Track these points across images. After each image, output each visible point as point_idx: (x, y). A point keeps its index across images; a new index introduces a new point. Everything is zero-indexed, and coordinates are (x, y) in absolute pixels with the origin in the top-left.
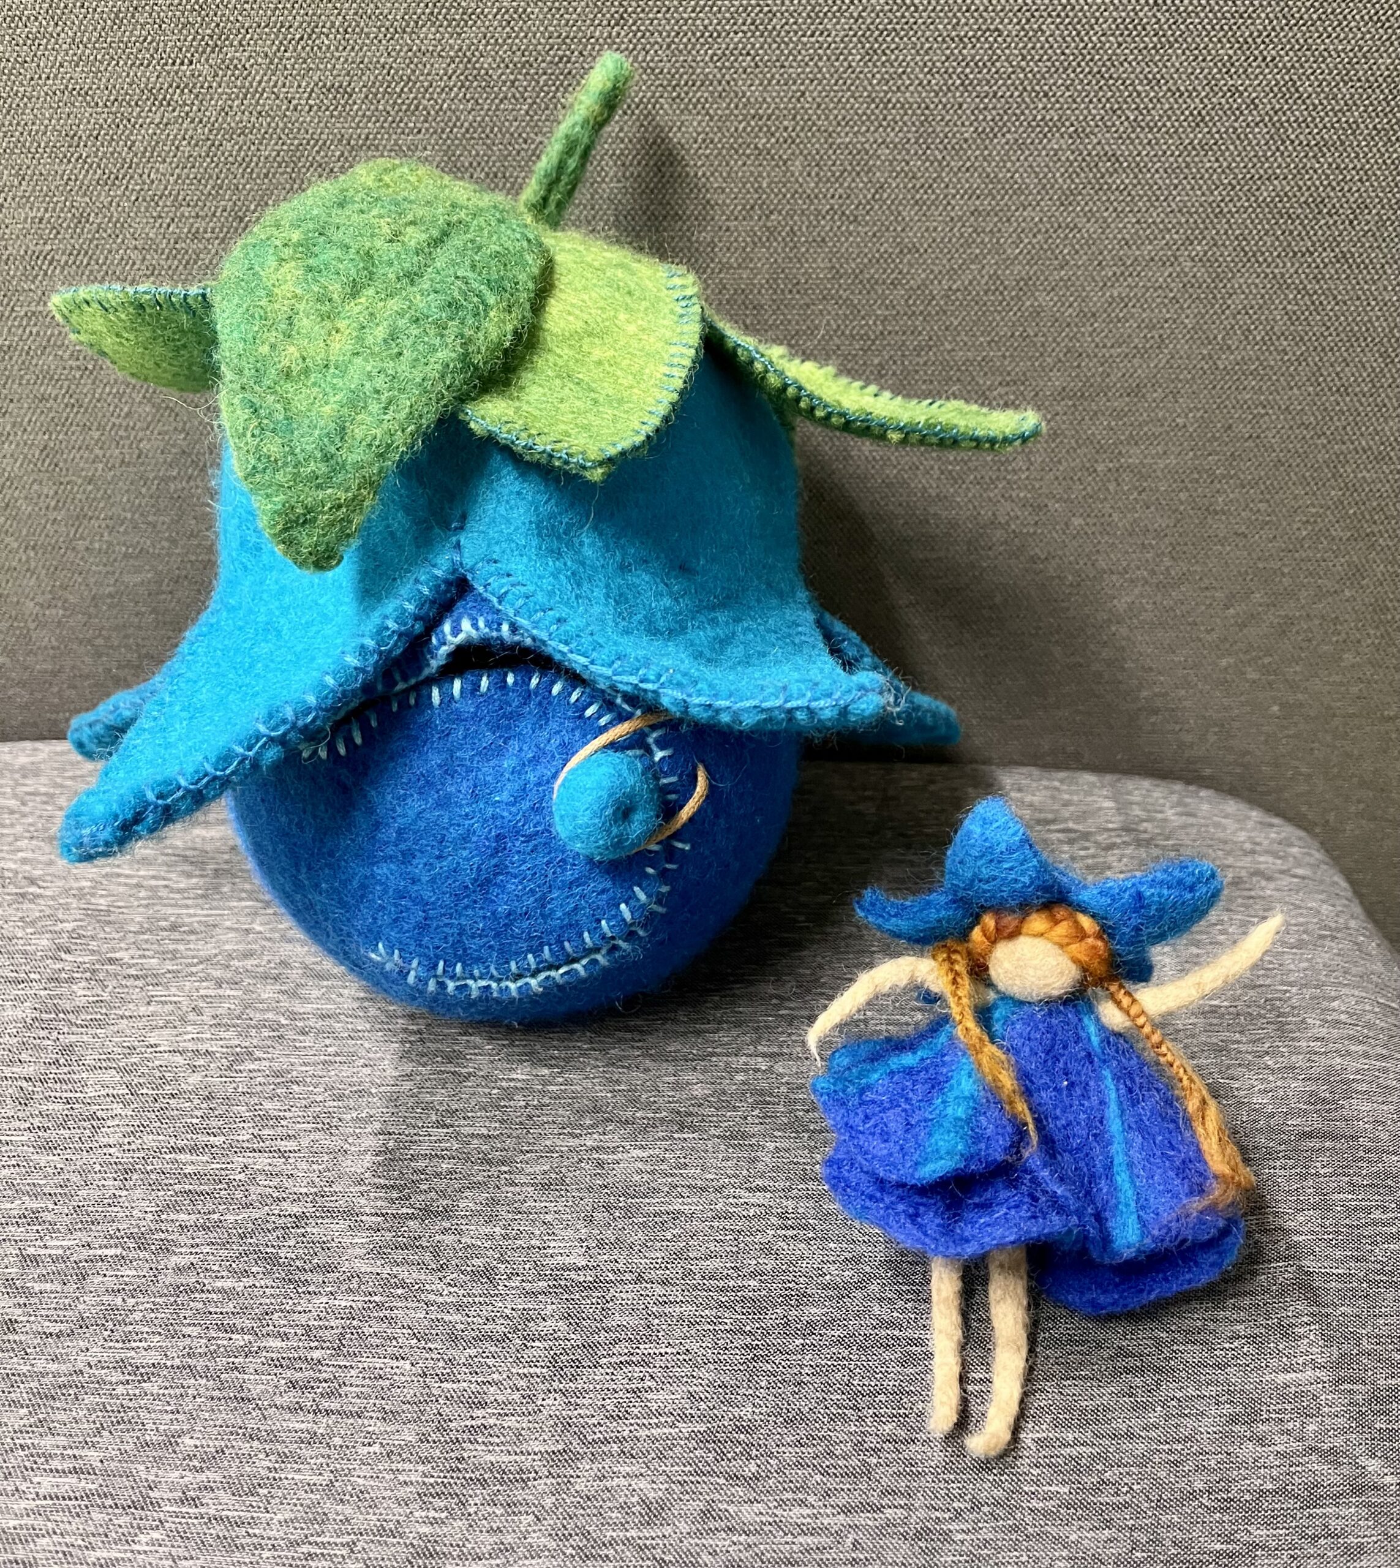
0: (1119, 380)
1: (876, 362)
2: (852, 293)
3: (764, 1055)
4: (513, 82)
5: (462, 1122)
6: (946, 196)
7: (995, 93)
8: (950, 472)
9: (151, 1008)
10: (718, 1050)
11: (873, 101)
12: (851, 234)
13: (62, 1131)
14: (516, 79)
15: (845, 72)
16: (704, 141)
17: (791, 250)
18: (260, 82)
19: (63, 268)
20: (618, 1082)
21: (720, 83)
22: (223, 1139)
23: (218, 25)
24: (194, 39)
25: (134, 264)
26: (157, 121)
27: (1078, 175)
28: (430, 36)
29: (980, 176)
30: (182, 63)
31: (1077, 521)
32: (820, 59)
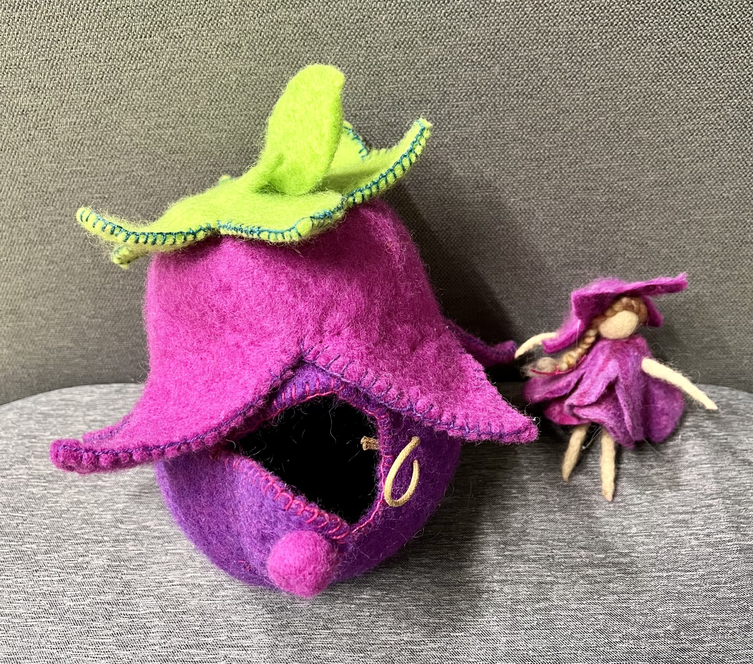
0: (688, 174)
1: (545, 172)
2: (531, 136)
3: (498, 581)
4: (331, 35)
5: (337, 626)
6: (584, 81)
7: (612, 24)
8: (590, 228)
9: (168, 558)
10: (472, 579)
11: (540, 32)
12: (529, 105)
13: (130, 636)
14: (332, 33)
15: (522, 17)
16: (442, 59)
17: (494, 115)
18: (189, 44)
19: (89, 147)
20: (419, 600)
21: (450, 28)
22: (212, 639)
23: (164, 15)
24: (151, 23)
25: (126, 143)
26: (134, 68)
27: (663, 65)
28: (283, 13)
29: (604, 69)
30: (145, 37)
31: (665, 251)
32: (508, 11)
